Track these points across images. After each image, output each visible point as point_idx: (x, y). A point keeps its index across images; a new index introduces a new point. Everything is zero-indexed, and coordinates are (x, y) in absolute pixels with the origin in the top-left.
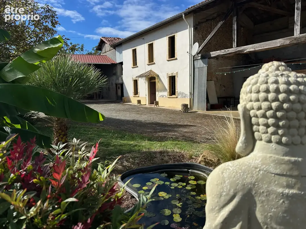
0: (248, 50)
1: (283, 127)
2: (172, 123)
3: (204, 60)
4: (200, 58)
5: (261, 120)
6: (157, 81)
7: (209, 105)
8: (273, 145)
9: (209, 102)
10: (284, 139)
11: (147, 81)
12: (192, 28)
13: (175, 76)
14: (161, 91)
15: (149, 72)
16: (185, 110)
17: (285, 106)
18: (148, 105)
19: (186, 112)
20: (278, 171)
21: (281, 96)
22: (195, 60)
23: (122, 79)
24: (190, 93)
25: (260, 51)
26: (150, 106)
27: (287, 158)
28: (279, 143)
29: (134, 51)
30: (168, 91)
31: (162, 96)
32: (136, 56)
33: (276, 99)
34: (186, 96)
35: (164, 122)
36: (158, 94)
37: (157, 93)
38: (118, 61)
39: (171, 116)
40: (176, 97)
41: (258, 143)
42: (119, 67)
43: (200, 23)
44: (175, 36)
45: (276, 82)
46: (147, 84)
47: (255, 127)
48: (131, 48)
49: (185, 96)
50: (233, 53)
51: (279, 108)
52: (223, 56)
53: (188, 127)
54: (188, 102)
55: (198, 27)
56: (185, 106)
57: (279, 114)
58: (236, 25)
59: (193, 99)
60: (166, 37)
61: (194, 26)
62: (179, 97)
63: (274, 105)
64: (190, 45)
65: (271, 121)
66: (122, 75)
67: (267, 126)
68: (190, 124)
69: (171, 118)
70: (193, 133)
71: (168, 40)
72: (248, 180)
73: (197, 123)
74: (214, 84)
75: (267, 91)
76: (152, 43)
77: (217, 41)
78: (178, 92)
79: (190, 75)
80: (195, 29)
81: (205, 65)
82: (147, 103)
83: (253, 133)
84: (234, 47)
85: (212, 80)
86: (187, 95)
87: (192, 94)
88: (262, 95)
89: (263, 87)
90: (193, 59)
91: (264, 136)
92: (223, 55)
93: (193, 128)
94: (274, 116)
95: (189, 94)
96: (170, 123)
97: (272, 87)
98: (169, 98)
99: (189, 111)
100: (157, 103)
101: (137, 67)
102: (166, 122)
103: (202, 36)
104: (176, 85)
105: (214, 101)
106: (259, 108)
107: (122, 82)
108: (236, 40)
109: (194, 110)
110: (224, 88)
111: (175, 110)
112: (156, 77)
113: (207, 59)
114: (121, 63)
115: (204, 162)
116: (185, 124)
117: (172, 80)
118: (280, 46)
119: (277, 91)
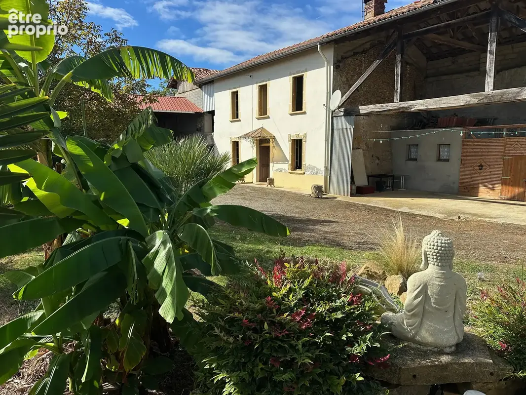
0: (417, 108)
1: (439, 259)
2: (303, 217)
3: (348, 117)
4: (342, 114)
5: (431, 257)
6: (271, 145)
7: (354, 187)
8: (436, 266)
9: (354, 183)
10: (439, 264)
11: (255, 144)
12: (332, 67)
13: (301, 140)
14: (278, 162)
15: (260, 130)
16: (318, 195)
17: (440, 252)
18: (256, 184)
19: (318, 198)
20: (437, 276)
21: (439, 248)
22: (335, 117)
23: (212, 139)
24: (326, 168)
25: (434, 110)
26: (260, 186)
27: (440, 271)
28: (438, 265)
29: (235, 95)
30: (290, 162)
31: (280, 170)
32: (237, 103)
33: (437, 249)
34: (319, 172)
35: (289, 215)
36: (273, 167)
37: (271, 165)
38: (206, 109)
39: (297, 205)
40: (302, 172)
41: (430, 265)
42: (207, 118)
43: (343, 58)
44: (304, 77)
45: (437, 242)
46: (255, 149)
47: (428, 259)
48: (230, 89)
49: (317, 172)
50: (395, 110)
51: (438, 253)
52: (378, 114)
53: (327, 224)
54: (321, 183)
55: (341, 64)
56: (318, 188)
57: (438, 255)
58: (400, 67)
59: (330, 177)
60: (288, 78)
61: (334, 64)
62: (308, 173)
63: (436, 251)
64: (327, 93)
65: (435, 257)
66: (213, 132)
67: (433, 259)
68: (330, 219)
69: (297, 207)
70: (336, 234)
71: (292, 82)
72: (426, 280)
73: (340, 217)
74: (362, 154)
75: (434, 245)
76: (266, 85)
77: (369, 87)
78: (307, 165)
79: (327, 140)
80: (337, 67)
81: (350, 126)
82: (255, 180)
83: (428, 261)
84: (395, 100)
85: (359, 147)
86: (320, 170)
87: (329, 169)
88: (432, 247)
89: (432, 244)
90: (332, 115)
91: (432, 263)
92: (379, 112)
93: (334, 225)
94: (436, 255)
95: (323, 169)
96: (300, 217)
97: (436, 244)
98: (291, 173)
99: (323, 196)
100: (272, 182)
101: (240, 121)
102: (293, 215)
103: (347, 79)
104: (303, 155)
105: (362, 181)
106: (431, 252)
107: (212, 143)
108: (399, 91)
109: (330, 195)
110: (377, 161)
111: (301, 194)
112: (270, 139)
113: (353, 117)
114: (212, 113)
115: (367, 275)
116: (322, 218)
117: (297, 145)
118: (464, 105)
119: (437, 246)
